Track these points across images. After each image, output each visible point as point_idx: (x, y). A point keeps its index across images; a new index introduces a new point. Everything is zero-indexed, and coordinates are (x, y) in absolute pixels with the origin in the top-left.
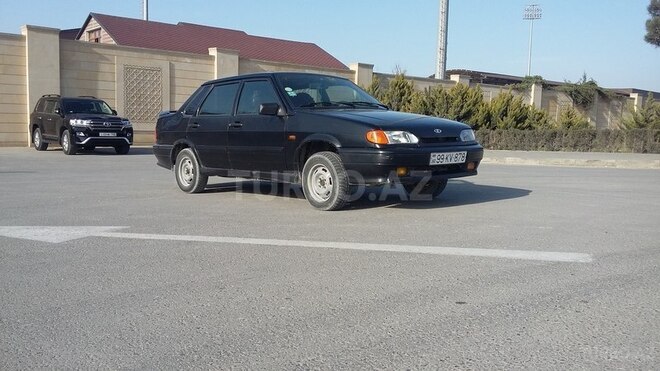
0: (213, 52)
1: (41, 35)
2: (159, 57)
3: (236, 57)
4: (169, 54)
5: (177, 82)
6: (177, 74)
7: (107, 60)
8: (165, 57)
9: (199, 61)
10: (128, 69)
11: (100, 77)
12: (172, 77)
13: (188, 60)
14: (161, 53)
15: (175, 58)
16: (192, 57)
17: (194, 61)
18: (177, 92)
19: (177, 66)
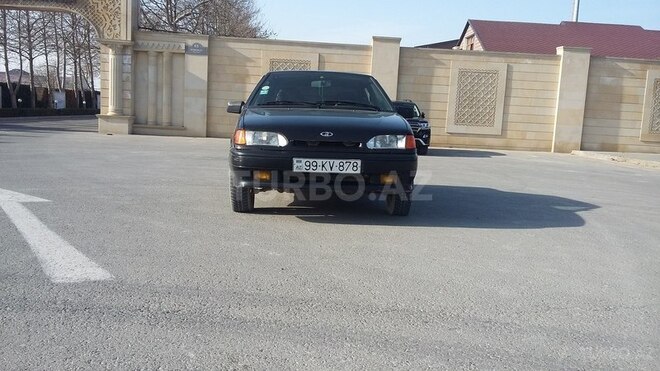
0: (560, 51)
1: (384, 44)
2: (497, 59)
3: (587, 56)
4: (507, 56)
5: (514, 85)
6: (515, 76)
7: (443, 64)
8: (503, 60)
9: (541, 61)
10: (463, 73)
11: (434, 81)
12: (509, 80)
13: (529, 61)
14: (499, 56)
15: (514, 60)
16: (534, 58)
17: (537, 61)
18: (512, 95)
19: (516, 68)
